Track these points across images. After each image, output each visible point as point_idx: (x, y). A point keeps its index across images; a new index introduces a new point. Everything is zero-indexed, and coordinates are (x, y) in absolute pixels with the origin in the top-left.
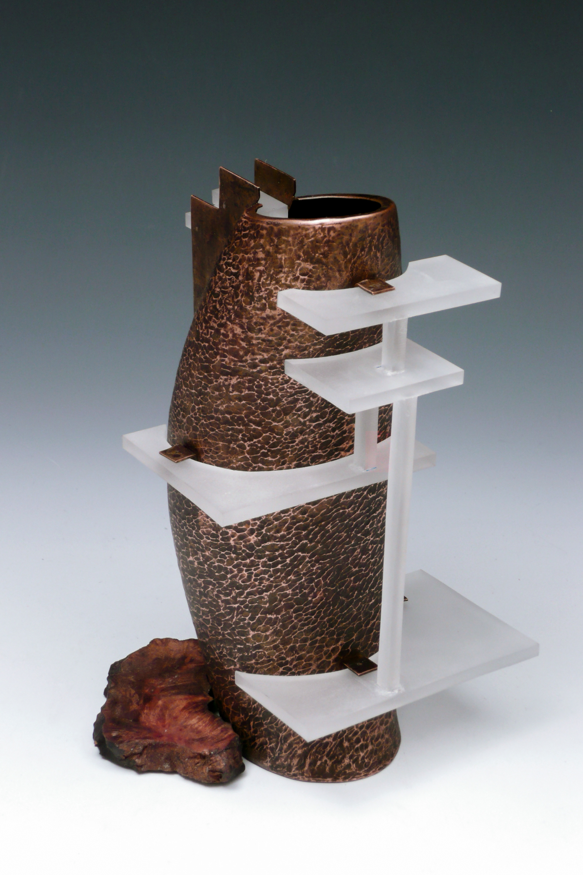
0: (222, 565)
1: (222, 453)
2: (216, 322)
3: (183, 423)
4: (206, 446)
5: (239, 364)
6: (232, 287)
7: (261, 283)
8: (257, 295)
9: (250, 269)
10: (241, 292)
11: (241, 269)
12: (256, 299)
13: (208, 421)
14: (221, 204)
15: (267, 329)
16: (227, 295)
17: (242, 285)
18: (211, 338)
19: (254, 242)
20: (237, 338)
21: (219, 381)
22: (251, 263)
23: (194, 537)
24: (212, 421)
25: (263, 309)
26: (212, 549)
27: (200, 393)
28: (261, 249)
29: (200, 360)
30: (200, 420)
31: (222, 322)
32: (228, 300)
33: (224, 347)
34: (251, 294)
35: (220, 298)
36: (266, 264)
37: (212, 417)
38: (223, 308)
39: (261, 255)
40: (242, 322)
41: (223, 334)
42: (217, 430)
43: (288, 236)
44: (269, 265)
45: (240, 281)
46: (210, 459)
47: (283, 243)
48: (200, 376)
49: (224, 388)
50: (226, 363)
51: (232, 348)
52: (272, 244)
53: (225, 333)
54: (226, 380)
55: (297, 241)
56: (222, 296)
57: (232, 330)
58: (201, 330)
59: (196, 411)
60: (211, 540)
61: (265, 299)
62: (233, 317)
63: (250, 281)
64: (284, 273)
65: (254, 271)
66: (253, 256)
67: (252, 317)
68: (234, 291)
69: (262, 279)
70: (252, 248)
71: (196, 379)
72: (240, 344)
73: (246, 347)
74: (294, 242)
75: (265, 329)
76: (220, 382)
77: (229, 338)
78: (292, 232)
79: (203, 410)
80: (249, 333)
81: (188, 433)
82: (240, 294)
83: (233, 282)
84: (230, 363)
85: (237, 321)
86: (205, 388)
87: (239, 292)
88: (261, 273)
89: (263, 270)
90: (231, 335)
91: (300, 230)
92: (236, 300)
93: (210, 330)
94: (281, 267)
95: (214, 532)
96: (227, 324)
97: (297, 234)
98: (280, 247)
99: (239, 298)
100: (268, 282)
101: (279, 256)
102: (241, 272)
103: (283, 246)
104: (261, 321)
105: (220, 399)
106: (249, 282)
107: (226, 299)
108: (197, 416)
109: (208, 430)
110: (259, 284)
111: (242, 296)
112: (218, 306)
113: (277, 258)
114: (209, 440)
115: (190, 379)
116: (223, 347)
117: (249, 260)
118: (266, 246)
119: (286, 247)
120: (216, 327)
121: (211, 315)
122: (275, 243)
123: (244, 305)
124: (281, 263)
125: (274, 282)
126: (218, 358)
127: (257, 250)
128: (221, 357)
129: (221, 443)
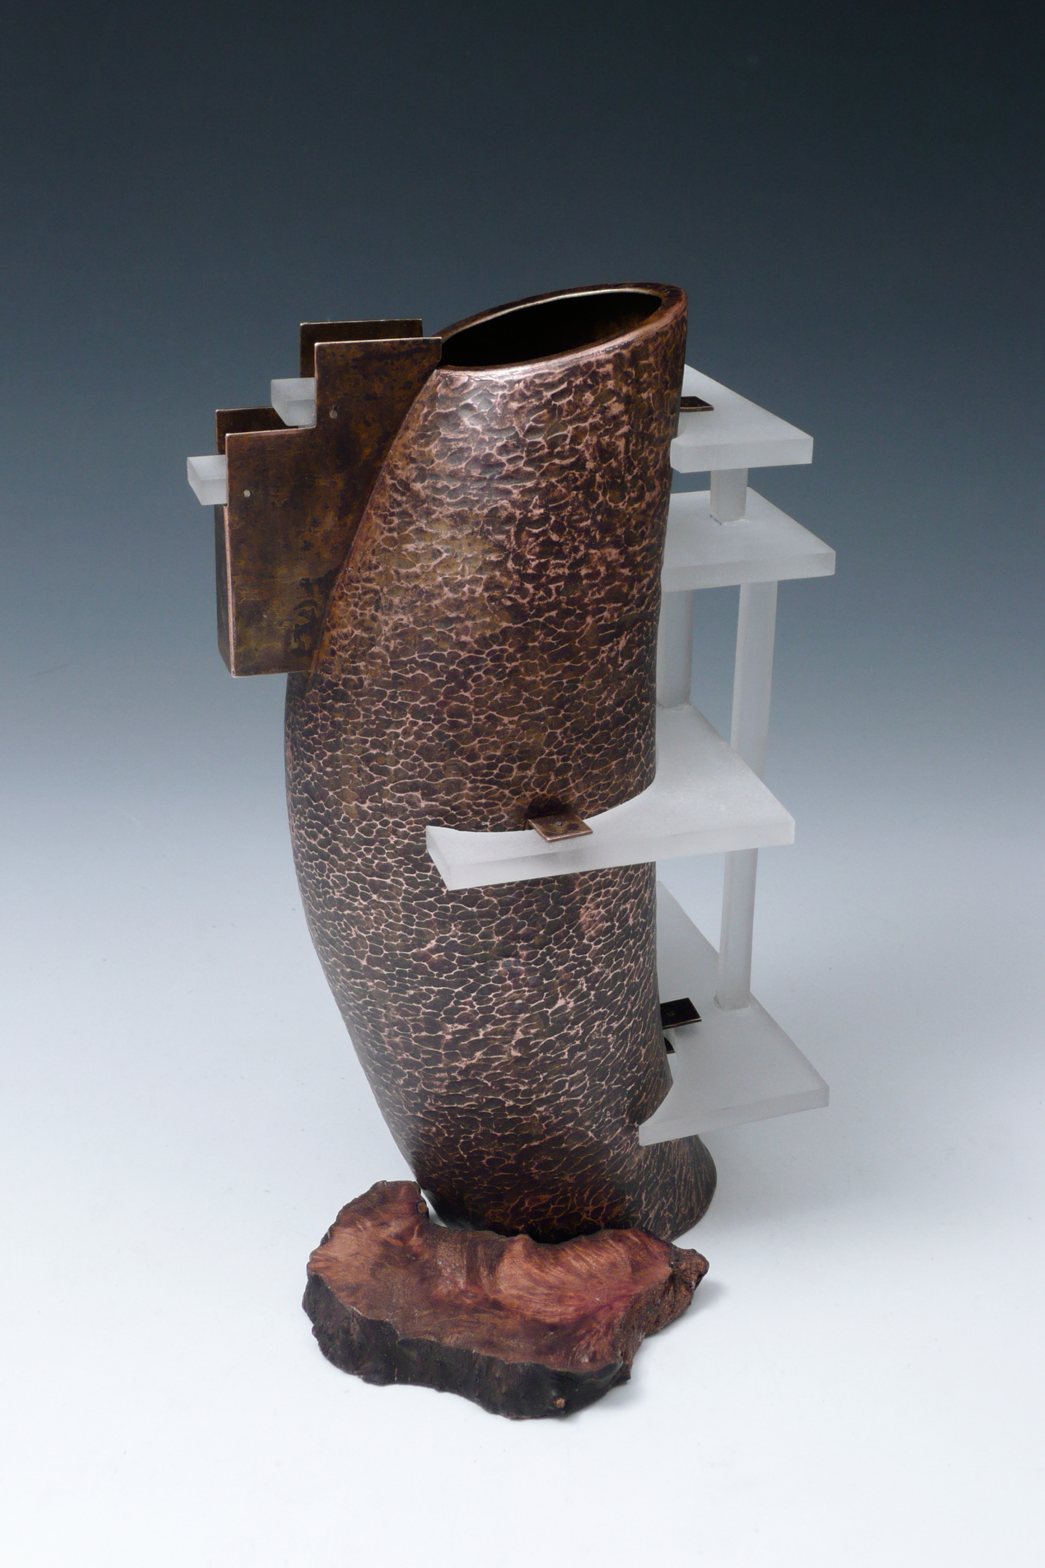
0: (618, 970)
1: (617, 779)
2: (563, 566)
3: (526, 780)
4: (589, 786)
5: (625, 609)
6: (577, 488)
7: (630, 454)
8: (630, 478)
9: (604, 443)
10: (599, 487)
11: (584, 451)
12: (629, 485)
13: (589, 740)
14: (322, 413)
15: (649, 527)
16: (570, 507)
17: (597, 475)
18: (561, 597)
19: (593, 394)
20: (614, 568)
21: (600, 660)
22: (602, 431)
23: (574, 958)
24: (596, 734)
25: (640, 498)
26: (604, 956)
27: (560, 704)
28: (615, 399)
29: (545, 648)
30: (572, 748)
31: (578, 557)
32: (577, 514)
33: (598, 596)
34: (619, 481)
35: (555, 521)
36: (630, 418)
37: (594, 730)
38: (569, 533)
39: (616, 408)
40: (617, 536)
41: (588, 576)
42: (606, 746)
43: (647, 357)
44: (635, 418)
45: (591, 471)
46: (600, 802)
47: (645, 371)
48: (555, 675)
49: (610, 666)
50: (605, 621)
51: (609, 589)
52: (629, 381)
53: (590, 571)
54: (611, 649)
55: (659, 358)
56: (558, 515)
57: (603, 560)
58: (523, 598)
59: (560, 739)
60: (604, 941)
61: (641, 477)
62: (598, 536)
63: (612, 460)
64: (656, 419)
65: (613, 440)
66: (601, 419)
67: (629, 520)
68: (583, 493)
69: (631, 447)
70: (593, 405)
71: (544, 685)
72: (622, 574)
73: (630, 574)
74: (656, 362)
75: (647, 528)
76: (603, 659)
77: (602, 575)
78: (651, 348)
79: (574, 729)
80: (631, 549)
81: (542, 790)
82: (600, 493)
83: (576, 480)
84: (612, 616)
85: (608, 539)
86: (573, 685)
87: (596, 490)
88: (626, 436)
89: (630, 431)
90: (602, 569)
91: (659, 340)
92: (595, 506)
93: (552, 587)
94: (651, 412)
95: (609, 924)
96: (589, 554)
97: (658, 347)
98: (642, 380)
99: (601, 499)
100: (639, 447)
101: (644, 395)
102: (587, 455)
103: (645, 375)
104: (641, 518)
105: (605, 688)
106: (611, 463)
107: (572, 515)
108: (564, 745)
109: (590, 755)
110: (629, 458)
111: (604, 494)
112: (555, 537)
113: (642, 400)
114: (594, 772)
115: (526, 694)
116: (594, 598)
117: (594, 427)
118: (621, 389)
119: (650, 376)
120: (567, 571)
121: (543, 560)
122: (634, 377)
123: (613, 505)
124: (649, 404)
125: (646, 443)
126: (589, 620)
127: (605, 405)
128: (594, 616)
129: (614, 762)
